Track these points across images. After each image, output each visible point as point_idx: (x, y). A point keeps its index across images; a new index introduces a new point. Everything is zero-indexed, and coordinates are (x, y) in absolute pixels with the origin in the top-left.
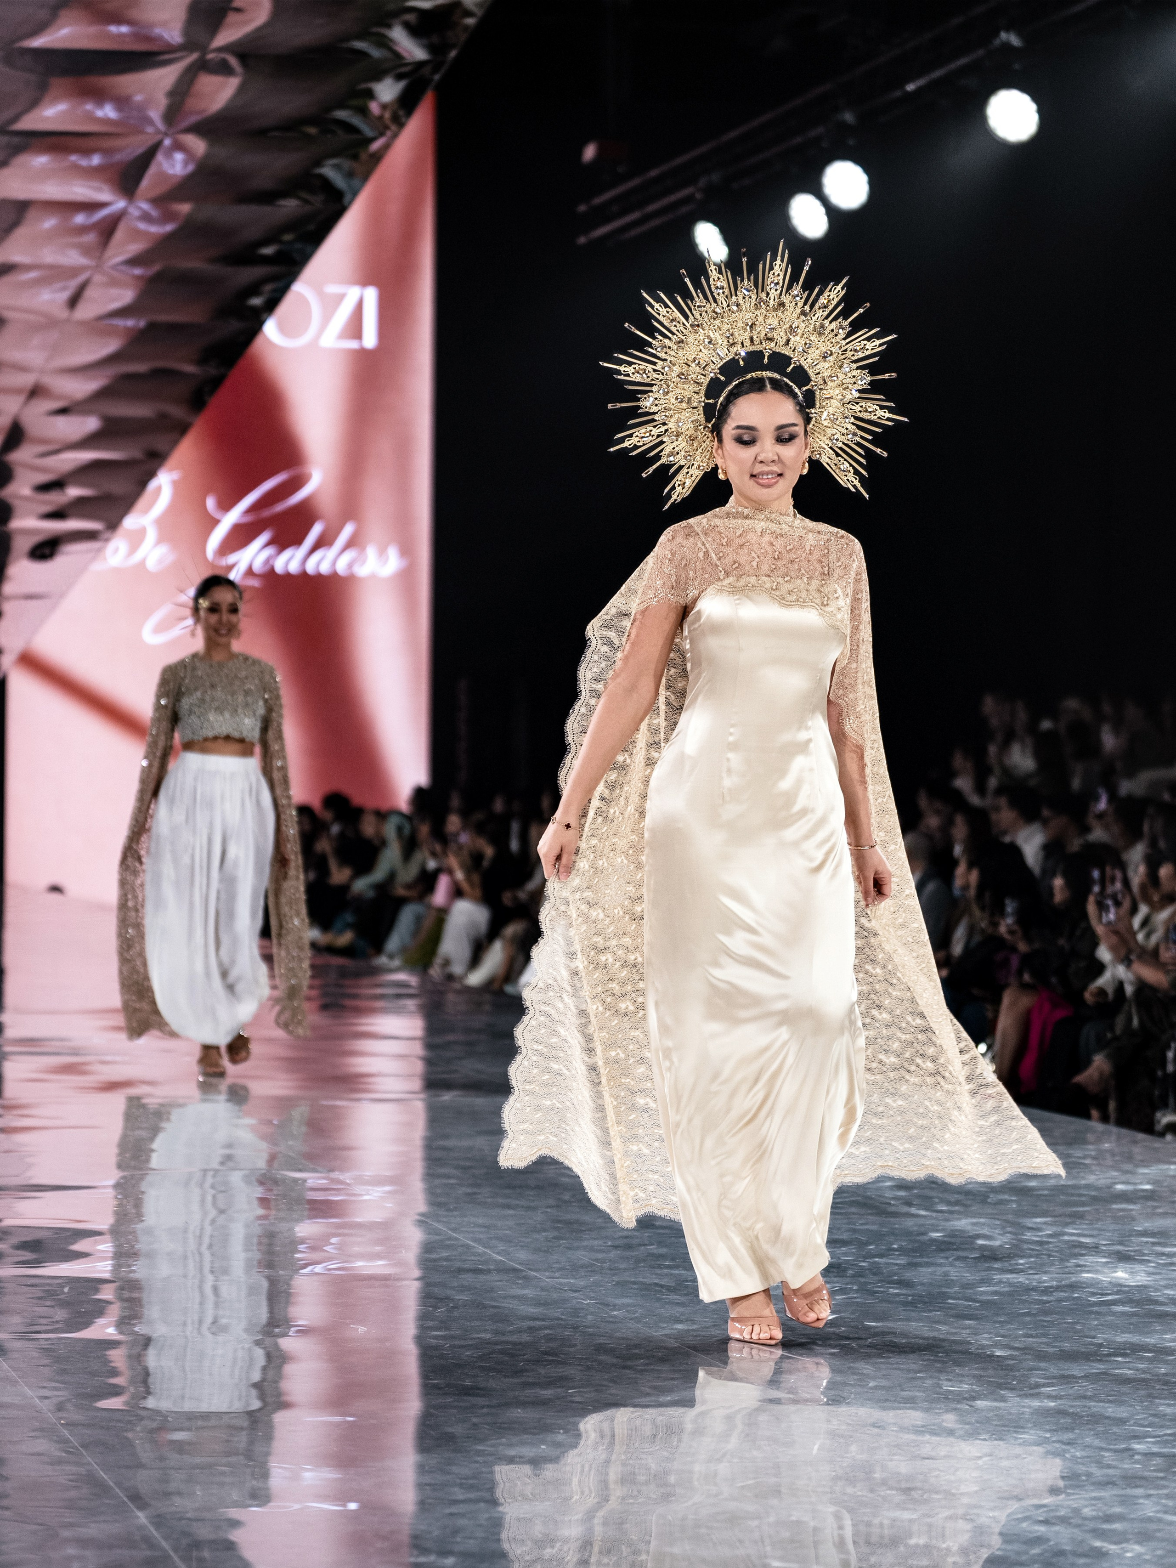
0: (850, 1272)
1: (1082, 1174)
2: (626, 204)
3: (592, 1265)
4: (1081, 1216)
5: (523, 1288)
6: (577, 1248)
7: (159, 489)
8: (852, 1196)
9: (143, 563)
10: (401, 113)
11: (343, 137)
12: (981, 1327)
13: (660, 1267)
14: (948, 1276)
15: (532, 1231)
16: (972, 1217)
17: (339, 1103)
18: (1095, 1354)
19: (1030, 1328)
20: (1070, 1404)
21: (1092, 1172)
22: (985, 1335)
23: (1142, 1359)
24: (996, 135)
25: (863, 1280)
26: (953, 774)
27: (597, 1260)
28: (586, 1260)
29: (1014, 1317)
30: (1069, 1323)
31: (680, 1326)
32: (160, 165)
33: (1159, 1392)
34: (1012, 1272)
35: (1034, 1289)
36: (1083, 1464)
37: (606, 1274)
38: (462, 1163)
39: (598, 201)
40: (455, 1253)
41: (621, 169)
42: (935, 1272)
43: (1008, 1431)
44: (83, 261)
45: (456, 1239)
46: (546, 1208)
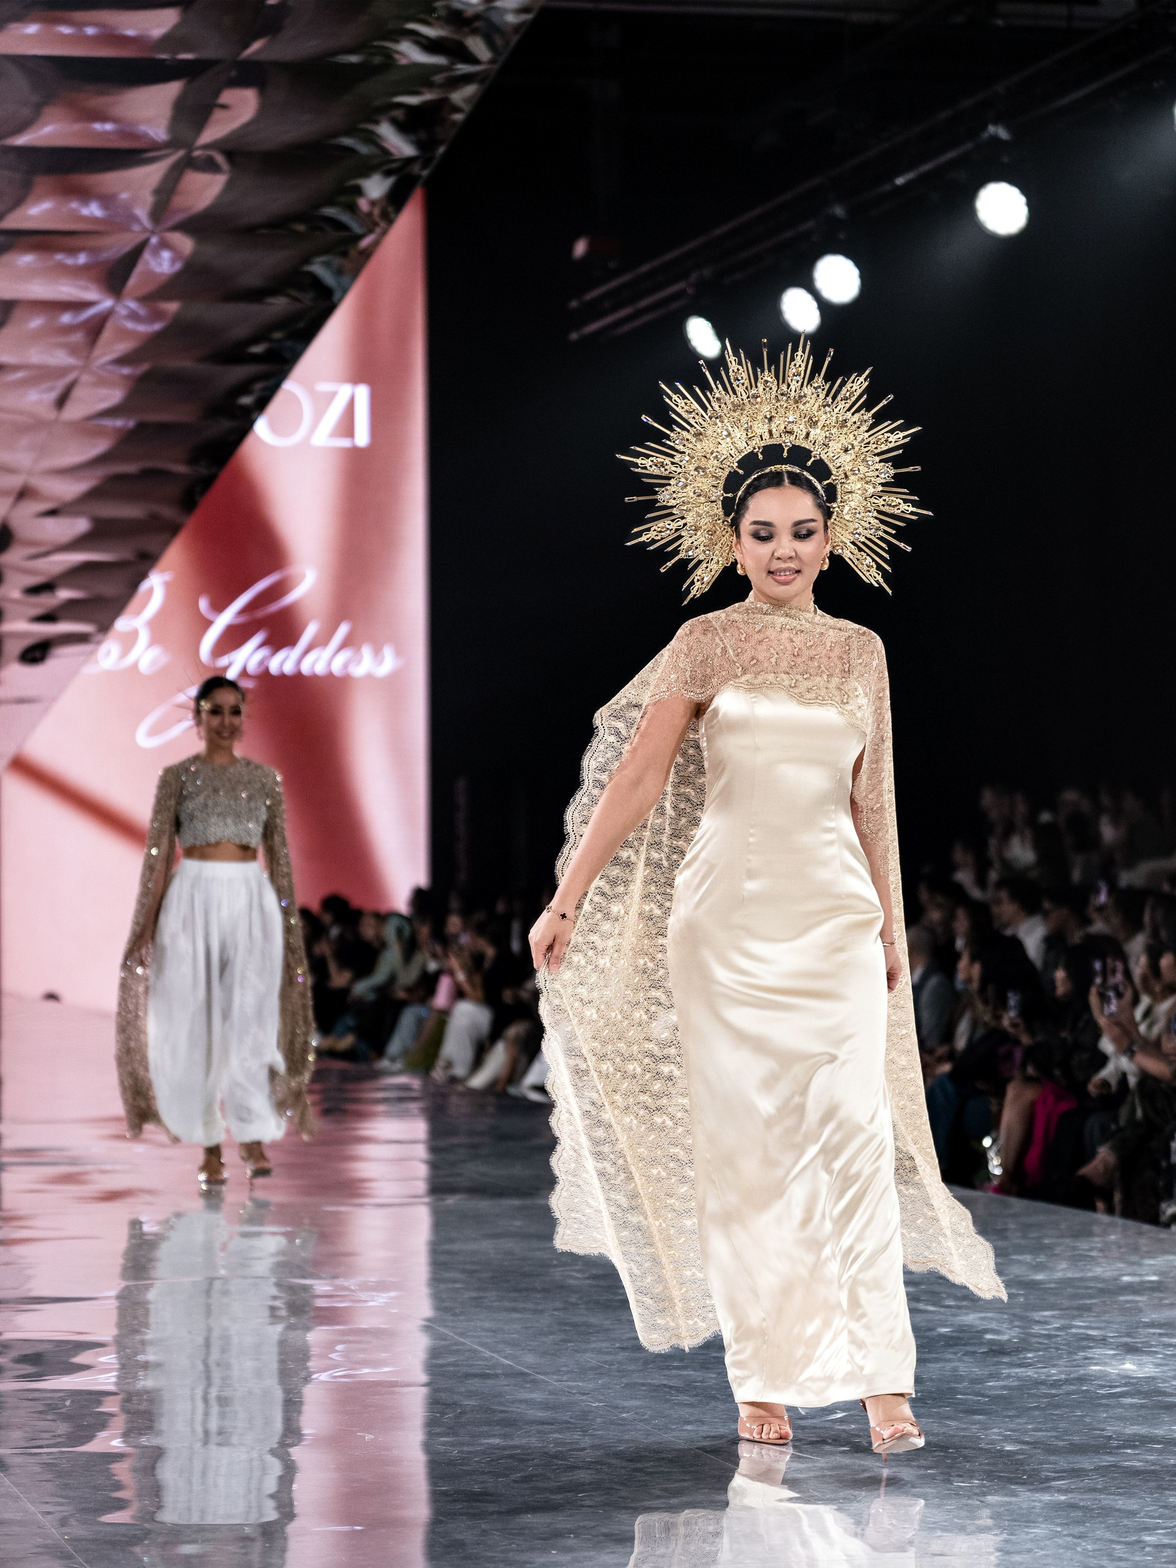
1: (1089, 1267)
2: (617, 299)
3: (600, 1367)
4: (1088, 1309)
5: (531, 1392)
6: (585, 1351)
7: (150, 591)
9: (135, 666)
10: (390, 209)
11: (334, 235)
12: (990, 1422)
13: (668, 1368)
14: (957, 1371)
15: (539, 1335)
16: (981, 1312)
17: (343, 1209)
18: (1105, 1446)
19: (1040, 1423)
20: (1080, 1497)
21: (1098, 1264)
22: (995, 1430)
23: (1151, 1451)
24: (986, 228)
26: (953, 868)
27: (605, 1362)
28: (594, 1363)
29: (1023, 1411)
30: (1078, 1416)
31: (689, 1427)
32: (148, 263)
33: (1170, 1483)
34: (1020, 1366)
35: (1043, 1383)
36: (1093, 1557)
37: (616, 1376)
38: (468, 1267)
39: (590, 296)
40: (462, 1358)
41: (612, 265)
42: (943, 1367)
43: (1020, 1526)
44: (71, 361)
45: (463, 1344)
46: (553, 1310)
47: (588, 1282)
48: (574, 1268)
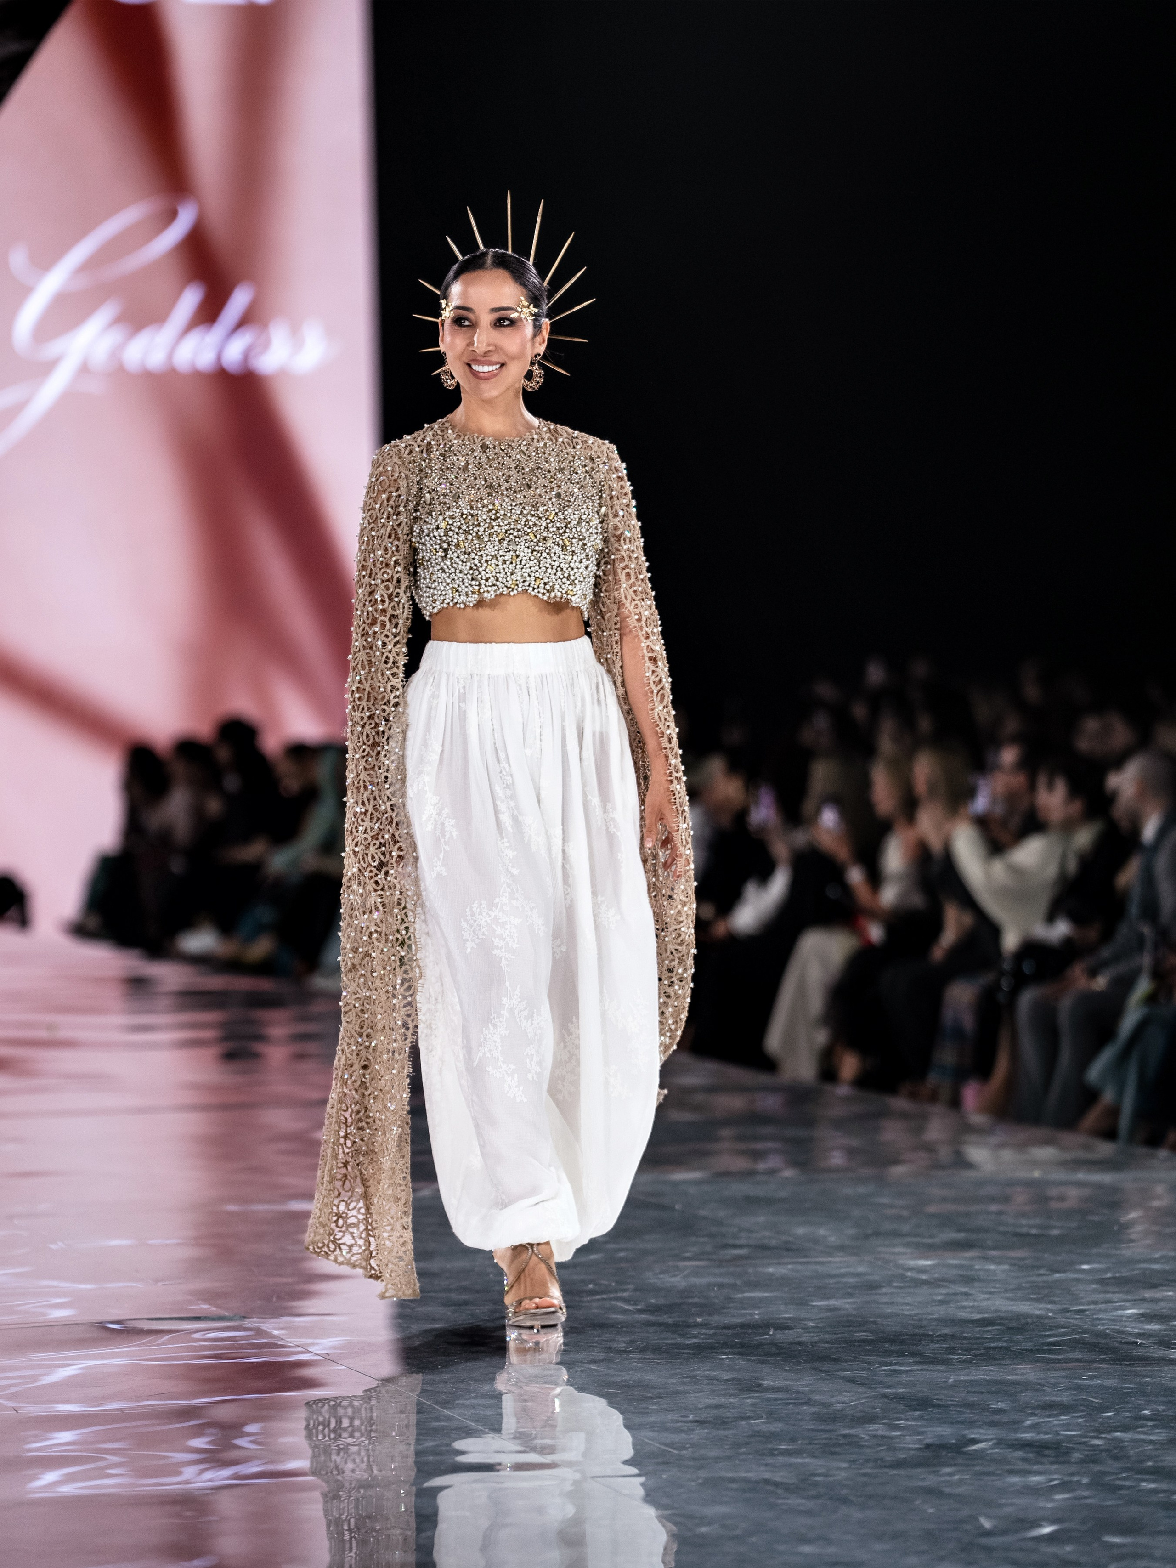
0: (1076, 1455)
3: (663, 1453)
8: (1075, 1332)
13: (772, 1453)
25: (1097, 1468)
27: (672, 1445)
28: (654, 1446)
31: (807, 1549)
37: (688, 1467)
38: (454, 1296)
45: (449, 1418)
46: (588, 1363)
47: (643, 1316)
48: (620, 1294)
